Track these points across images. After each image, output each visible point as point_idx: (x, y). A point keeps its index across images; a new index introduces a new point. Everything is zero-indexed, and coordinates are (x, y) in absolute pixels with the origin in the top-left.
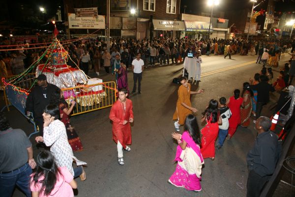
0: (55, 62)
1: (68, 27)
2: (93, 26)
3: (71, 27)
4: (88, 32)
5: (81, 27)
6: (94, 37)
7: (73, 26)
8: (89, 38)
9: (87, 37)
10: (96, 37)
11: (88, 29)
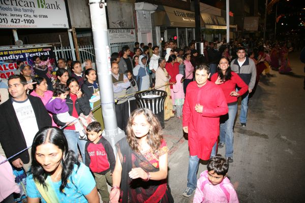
2: (32, 22)
4: (17, 38)
8: (22, 57)
9: (15, 55)
10: (46, 52)
11: (15, 29)
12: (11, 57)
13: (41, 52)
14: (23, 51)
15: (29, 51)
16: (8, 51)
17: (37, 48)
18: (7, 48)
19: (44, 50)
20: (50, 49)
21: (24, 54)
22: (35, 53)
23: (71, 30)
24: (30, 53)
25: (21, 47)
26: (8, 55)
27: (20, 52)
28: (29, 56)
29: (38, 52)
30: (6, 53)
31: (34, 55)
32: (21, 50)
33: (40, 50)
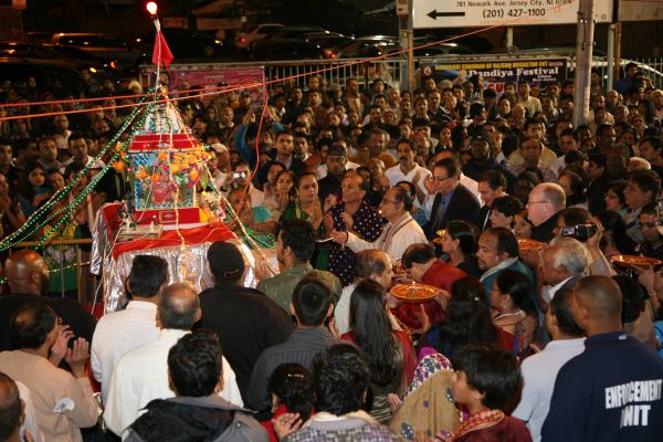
0: (141, 196)
1: (407, 18)
2: (542, 12)
3: (420, 20)
4: (510, 42)
5: (474, 18)
6: (539, 63)
7: (434, 15)
8: (511, 73)
9: (502, 69)
10: (553, 68)
11: (510, 27)
12: (494, 74)
13: (543, 68)
14: (515, 65)
15: (525, 65)
16: (492, 63)
17: (538, 61)
18: (492, 58)
19: (551, 64)
20: (562, 64)
21: (514, 70)
22: (533, 68)
23: (613, 26)
24: (525, 69)
25: (513, 58)
26: (491, 70)
27: (509, 65)
28: (522, 74)
29: (538, 68)
30: (489, 66)
31: (531, 72)
32: (512, 62)
33: (543, 64)
